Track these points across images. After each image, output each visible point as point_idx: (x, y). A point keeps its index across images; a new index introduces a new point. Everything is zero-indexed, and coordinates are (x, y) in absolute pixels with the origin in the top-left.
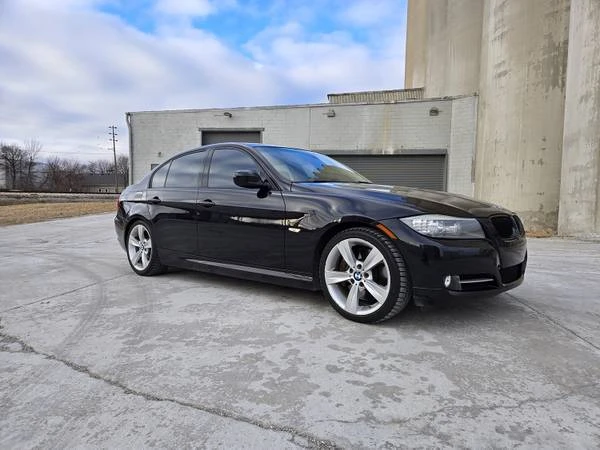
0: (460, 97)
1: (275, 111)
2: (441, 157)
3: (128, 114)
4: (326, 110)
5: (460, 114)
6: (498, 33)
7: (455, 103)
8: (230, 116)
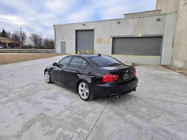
0: (169, 14)
1: (99, 22)
2: (160, 37)
3: (54, 25)
4: (117, 21)
5: (169, 20)
7: (167, 16)
8: (84, 25)
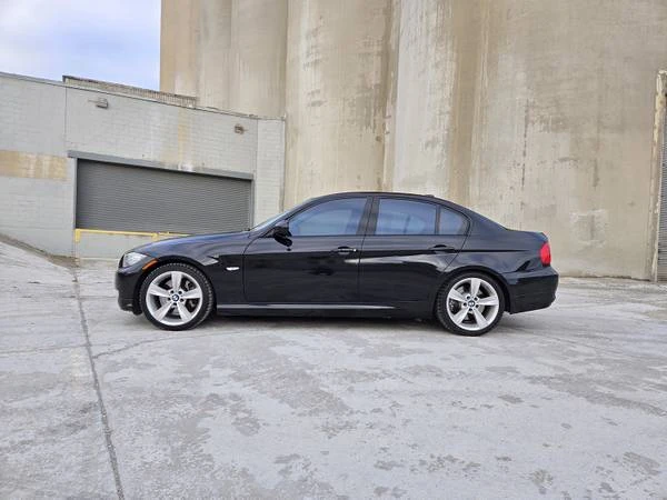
0: (265, 118)
2: (247, 182)
4: (94, 96)
6: (312, 59)
7: (261, 124)
